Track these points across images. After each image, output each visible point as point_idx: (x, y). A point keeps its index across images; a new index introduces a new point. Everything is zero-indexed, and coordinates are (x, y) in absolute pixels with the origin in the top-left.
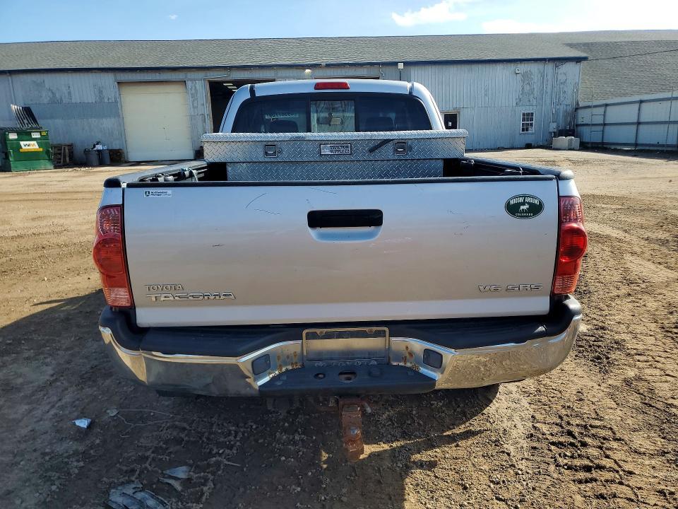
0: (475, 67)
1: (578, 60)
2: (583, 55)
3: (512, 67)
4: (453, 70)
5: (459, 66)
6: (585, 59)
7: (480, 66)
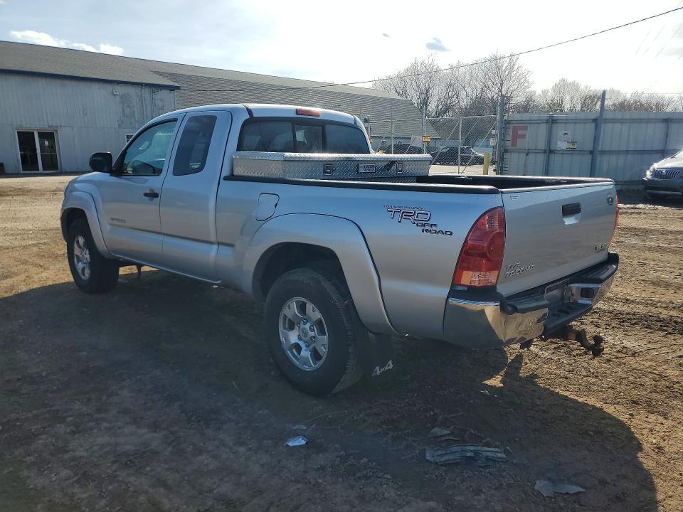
0: (68, 83)
1: (172, 88)
2: (176, 85)
3: (109, 87)
4: (42, 82)
5: (48, 80)
6: (178, 88)
7: (74, 83)
